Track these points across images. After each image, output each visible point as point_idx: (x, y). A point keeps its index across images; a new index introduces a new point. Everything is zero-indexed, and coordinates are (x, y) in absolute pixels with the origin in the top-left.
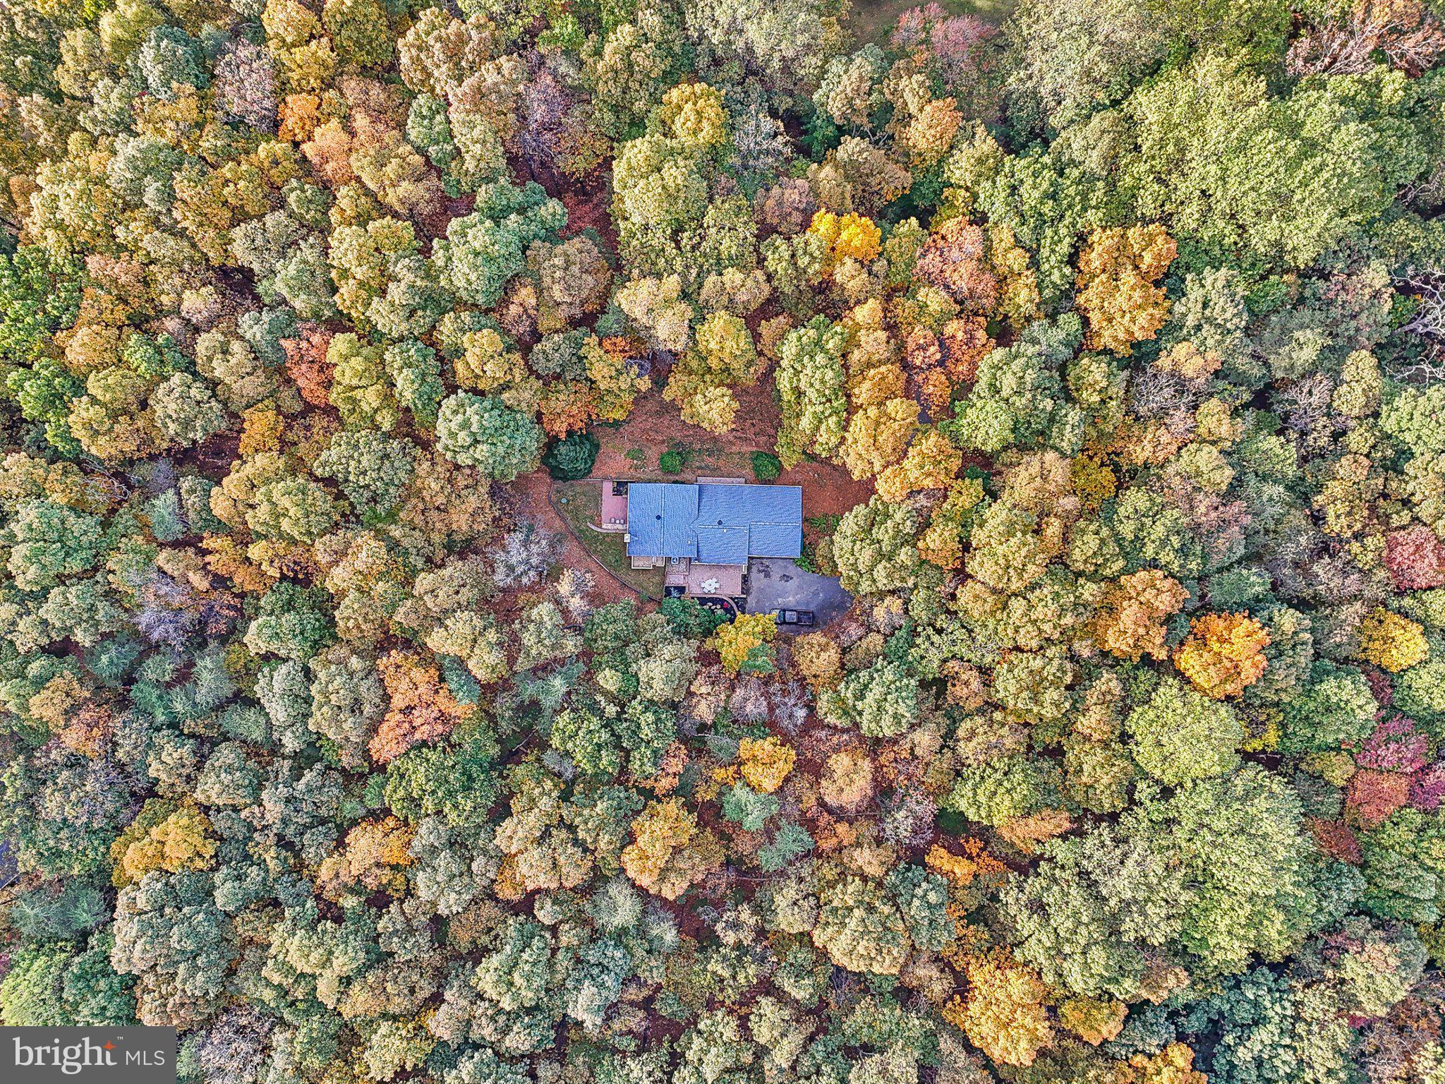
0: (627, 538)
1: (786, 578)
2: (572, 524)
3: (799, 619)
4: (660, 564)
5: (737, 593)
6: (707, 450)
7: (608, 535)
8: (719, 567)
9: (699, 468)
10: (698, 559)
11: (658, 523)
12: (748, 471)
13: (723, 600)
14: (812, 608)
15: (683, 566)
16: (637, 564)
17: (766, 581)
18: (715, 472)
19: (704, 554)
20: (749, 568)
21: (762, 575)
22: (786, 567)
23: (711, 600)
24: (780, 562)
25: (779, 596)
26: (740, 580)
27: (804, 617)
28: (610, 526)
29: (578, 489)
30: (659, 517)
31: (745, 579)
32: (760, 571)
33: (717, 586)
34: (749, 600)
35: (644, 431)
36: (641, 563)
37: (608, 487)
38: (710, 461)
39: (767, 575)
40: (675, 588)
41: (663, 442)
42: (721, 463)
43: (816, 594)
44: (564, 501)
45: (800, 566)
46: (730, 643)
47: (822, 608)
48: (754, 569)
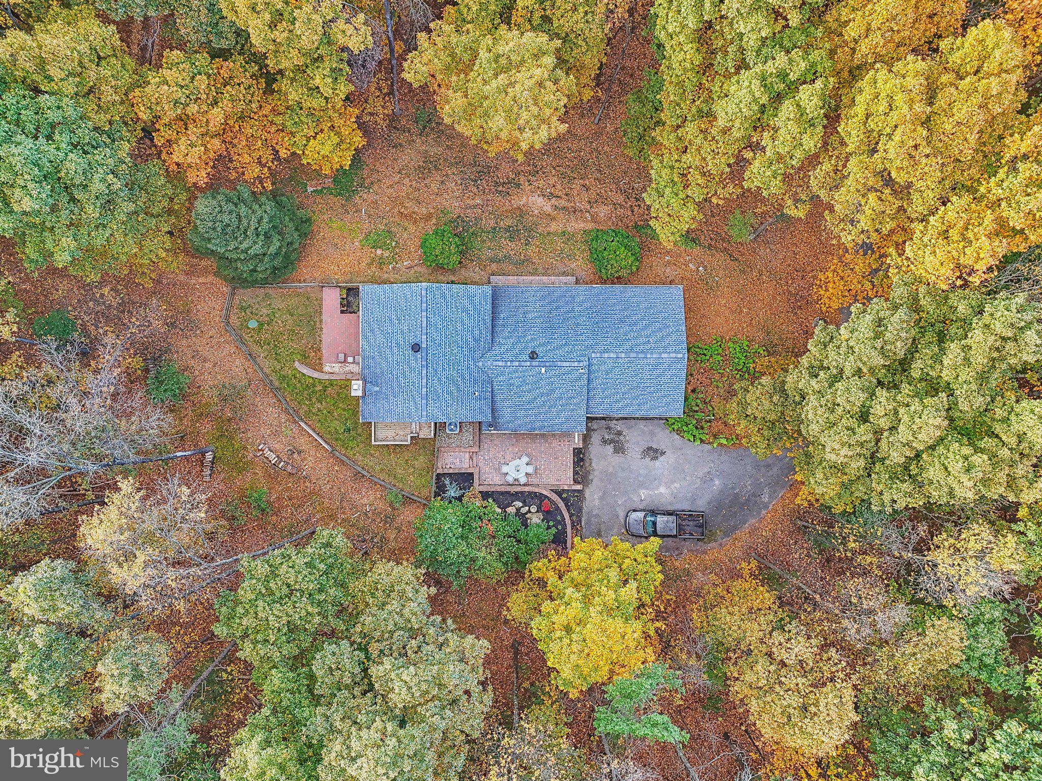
0: (357, 389)
1: (653, 453)
2: (268, 365)
3: (680, 528)
4: (427, 433)
5: (566, 479)
6: (507, 230)
7: (331, 383)
8: (532, 436)
9: (492, 260)
10: (493, 424)
11: (416, 361)
12: (580, 264)
13: (541, 497)
14: (702, 504)
15: (468, 437)
16: (385, 435)
17: (617, 459)
18: (522, 265)
19: (505, 414)
20: (586, 438)
21: (610, 449)
22: (652, 434)
23: (517, 496)
24: (642, 424)
25: (641, 485)
26: (569, 459)
27: (690, 526)
28: (336, 368)
29: (278, 304)
30: (416, 348)
31: (580, 457)
32: (605, 442)
33: (530, 470)
34: (587, 494)
35: (394, 200)
36: (390, 433)
37: (332, 299)
38: (512, 247)
39: (619, 449)
40: (452, 476)
41: (429, 217)
42: (532, 251)
43: (707, 479)
44: (253, 324)
45: (679, 432)
46: (568, 629)
47: (718, 505)
48: (596, 438)
